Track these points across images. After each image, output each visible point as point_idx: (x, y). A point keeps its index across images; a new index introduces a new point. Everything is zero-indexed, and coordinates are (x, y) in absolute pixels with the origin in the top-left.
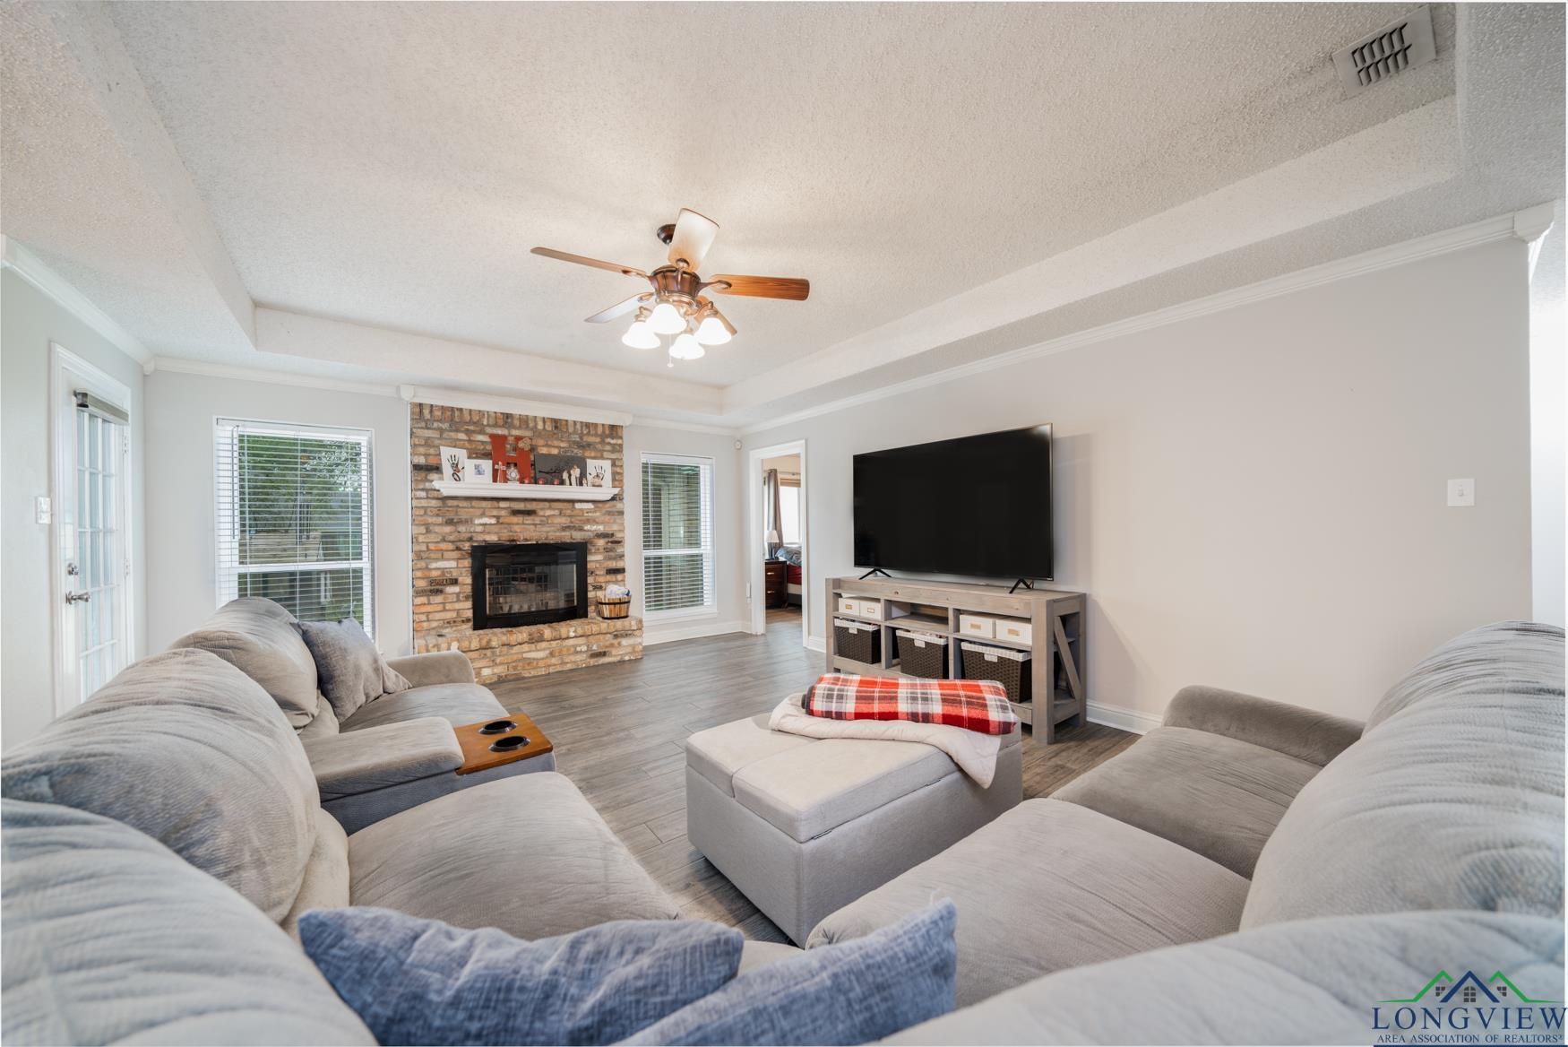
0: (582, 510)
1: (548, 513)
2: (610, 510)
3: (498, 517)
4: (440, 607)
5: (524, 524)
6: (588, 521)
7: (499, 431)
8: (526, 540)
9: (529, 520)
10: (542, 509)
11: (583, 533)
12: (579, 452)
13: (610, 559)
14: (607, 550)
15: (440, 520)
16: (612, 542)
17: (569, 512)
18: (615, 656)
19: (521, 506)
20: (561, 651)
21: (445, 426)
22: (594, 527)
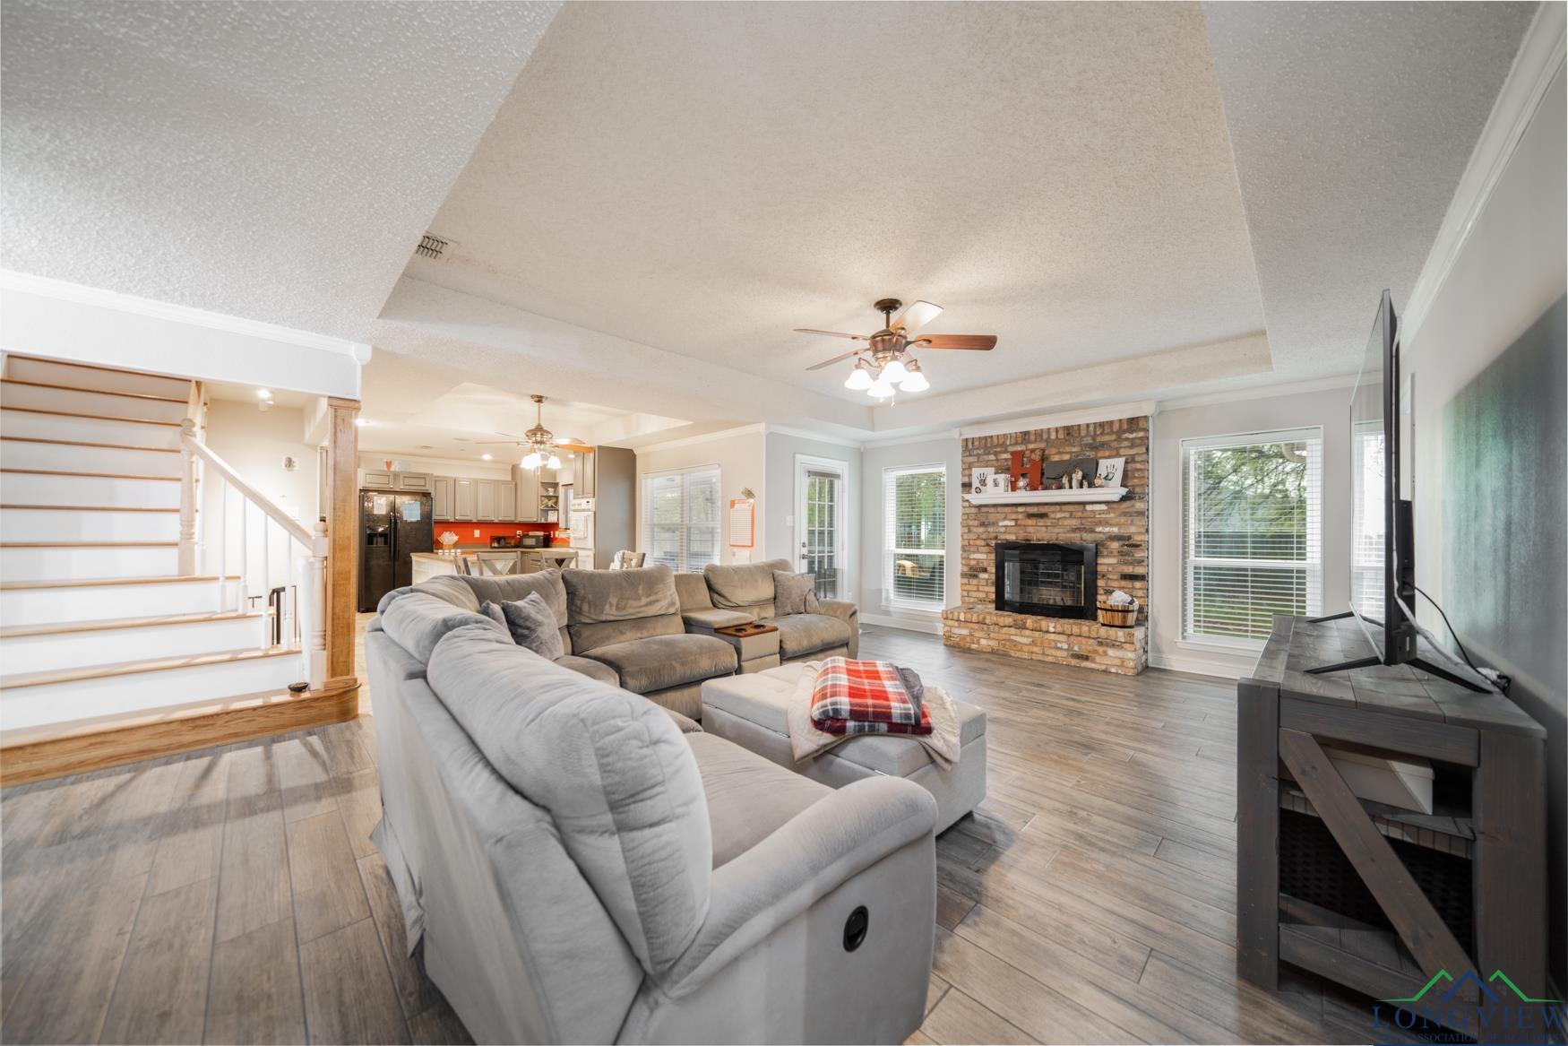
0: (1093, 511)
1: (1059, 515)
2: (1127, 510)
3: (1016, 520)
4: (975, 588)
5: (1037, 526)
6: (1100, 523)
7: (1019, 448)
8: (1039, 540)
9: (1041, 522)
10: (1053, 512)
11: (1093, 535)
12: (1091, 454)
13: (1126, 563)
14: (1121, 553)
15: (976, 523)
16: (1128, 546)
17: (1079, 514)
18: (1100, 664)
19: (1034, 510)
20: (1042, 643)
21: (981, 452)
22: (1107, 529)
